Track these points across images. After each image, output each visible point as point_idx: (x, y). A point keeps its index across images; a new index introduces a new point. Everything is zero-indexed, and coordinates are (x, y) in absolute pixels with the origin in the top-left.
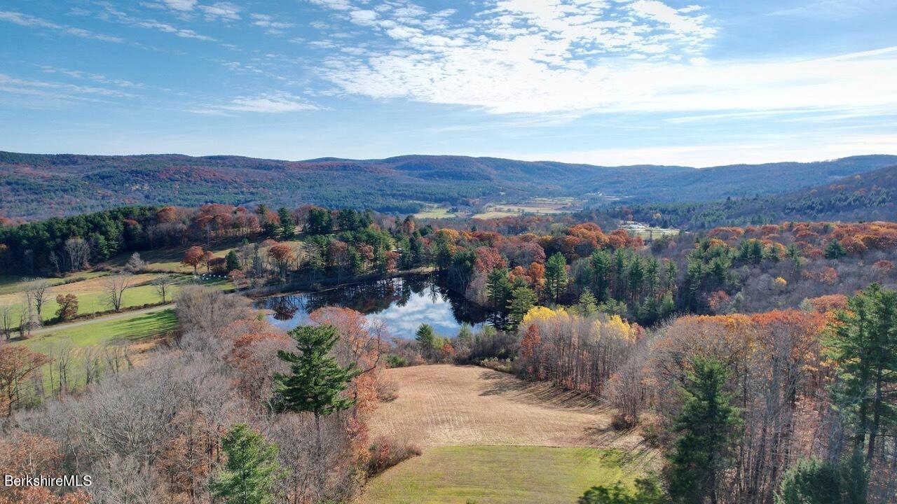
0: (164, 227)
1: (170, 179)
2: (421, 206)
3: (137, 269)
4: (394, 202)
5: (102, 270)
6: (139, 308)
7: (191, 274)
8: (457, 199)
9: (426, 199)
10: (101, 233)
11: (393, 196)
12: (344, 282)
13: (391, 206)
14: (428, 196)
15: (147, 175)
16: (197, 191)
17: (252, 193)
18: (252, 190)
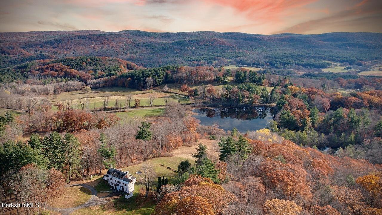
0: (179, 75)
1: (204, 45)
2: (329, 64)
3: (166, 91)
4: (313, 61)
5: (155, 89)
6: (158, 106)
7: (182, 95)
8: (354, 61)
9: (334, 60)
10: (157, 76)
11: (314, 57)
12: (233, 106)
13: (310, 63)
14: (336, 58)
15: (195, 43)
16: (215, 51)
17: (240, 53)
18: (240, 51)
